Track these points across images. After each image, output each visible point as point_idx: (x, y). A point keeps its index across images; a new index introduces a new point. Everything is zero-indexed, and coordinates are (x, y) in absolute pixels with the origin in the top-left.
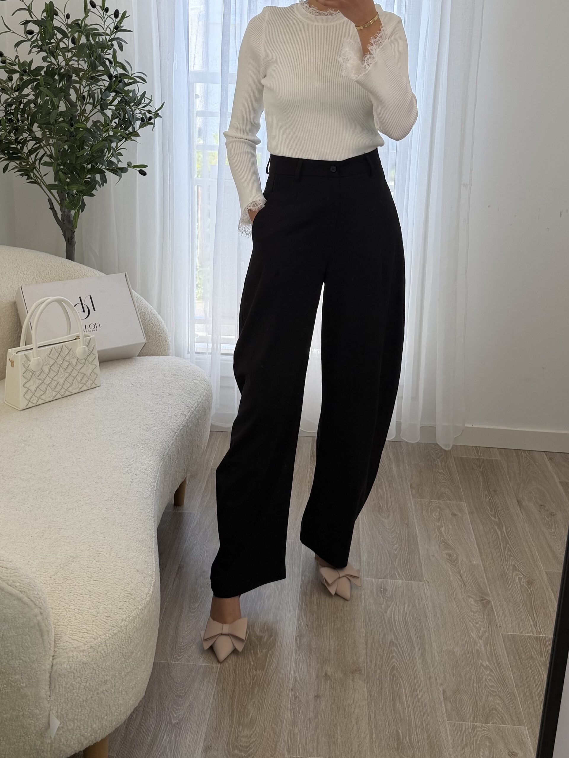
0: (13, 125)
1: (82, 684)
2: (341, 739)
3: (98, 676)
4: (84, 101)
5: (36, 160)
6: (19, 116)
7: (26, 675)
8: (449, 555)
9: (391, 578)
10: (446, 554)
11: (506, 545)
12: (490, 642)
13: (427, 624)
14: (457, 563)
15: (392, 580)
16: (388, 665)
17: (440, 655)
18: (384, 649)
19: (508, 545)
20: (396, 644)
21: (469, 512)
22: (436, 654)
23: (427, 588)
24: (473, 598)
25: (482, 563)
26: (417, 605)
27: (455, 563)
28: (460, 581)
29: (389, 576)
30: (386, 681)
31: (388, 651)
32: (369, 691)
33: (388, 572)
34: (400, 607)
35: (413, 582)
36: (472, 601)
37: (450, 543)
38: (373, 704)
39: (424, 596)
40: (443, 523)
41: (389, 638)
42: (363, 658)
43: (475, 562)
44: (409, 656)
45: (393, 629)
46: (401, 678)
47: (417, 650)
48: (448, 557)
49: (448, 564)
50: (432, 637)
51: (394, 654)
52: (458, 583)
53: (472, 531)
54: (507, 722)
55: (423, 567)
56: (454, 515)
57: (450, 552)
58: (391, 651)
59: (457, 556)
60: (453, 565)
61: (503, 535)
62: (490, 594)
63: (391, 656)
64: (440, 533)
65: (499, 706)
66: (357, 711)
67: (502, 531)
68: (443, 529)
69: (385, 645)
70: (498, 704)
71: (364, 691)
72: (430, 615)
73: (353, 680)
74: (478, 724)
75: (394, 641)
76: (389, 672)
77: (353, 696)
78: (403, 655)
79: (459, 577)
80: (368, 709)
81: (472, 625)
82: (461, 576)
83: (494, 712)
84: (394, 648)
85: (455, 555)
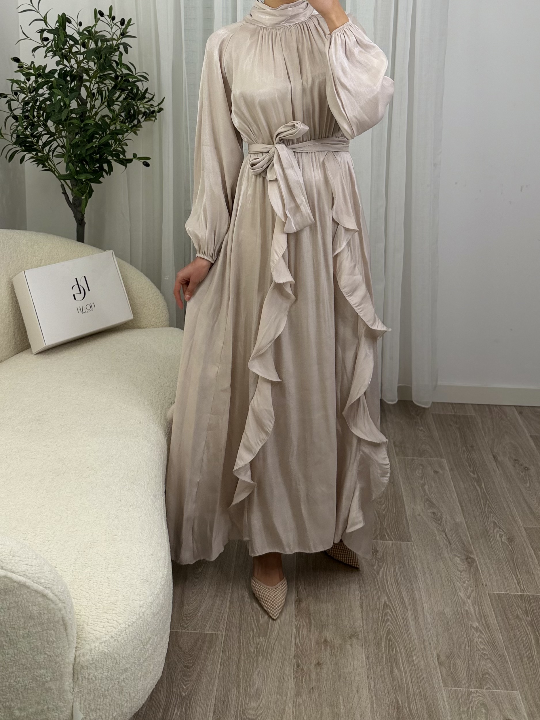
0: (29, 121)
1: (105, 674)
2: (344, 709)
3: (118, 666)
4: (94, 98)
5: (49, 151)
6: (35, 113)
7: (51, 669)
8: (434, 513)
9: (381, 540)
10: (431, 512)
11: (486, 502)
12: (478, 601)
13: (417, 584)
14: (441, 522)
15: (382, 541)
16: (383, 629)
17: (432, 617)
18: (379, 613)
19: (488, 502)
20: (389, 606)
21: (450, 470)
22: (428, 616)
23: (415, 549)
24: (459, 557)
25: (465, 520)
26: (407, 566)
27: (439, 522)
28: (446, 540)
29: (379, 538)
30: (383, 646)
31: (382, 615)
32: (367, 658)
33: (378, 533)
34: (392, 569)
35: (402, 542)
36: (458, 560)
37: (434, 502)
38: (372, 671)
39: (413, 556)
40: (426, 481)
41: (383, 601)
42: (359, 622)
43: (458, 521)
44: (403, 618)
45: (386, 591)
46: (397, 642)
47: (409, 611)
48: (433, 516)
49: (434, 523)
50: (423, 598)
51: (389, 617)
52: (444, 542)
53: (454, 488)
54: (500, 687)
55: (410, 528)
56: (436, 472)
57: (435, 510)
58: (386, 614)
59: (441, 514)
60: (438, 524)
61: (483, 492)
62: (474, 552)
63: (386, 619)
64: (424, 491)
65: (492, 670)
66: (357, 678)
67: (481, 488)
68: (426, 487)
69: (380, 608)
70: (491, 668)
71: (362, 658)
72: (420, 575)
73: (351, 645)
74: (473, 690)
75: (387, 603)
76: (385, 636)
77: (352, 663)
78: (397, 618)
79: (444, 536)
80: (368, 677)
81: (459, 584)
82: (446, 535)
83: (487, 676)
84: (389, 611)
85: (439, 514)
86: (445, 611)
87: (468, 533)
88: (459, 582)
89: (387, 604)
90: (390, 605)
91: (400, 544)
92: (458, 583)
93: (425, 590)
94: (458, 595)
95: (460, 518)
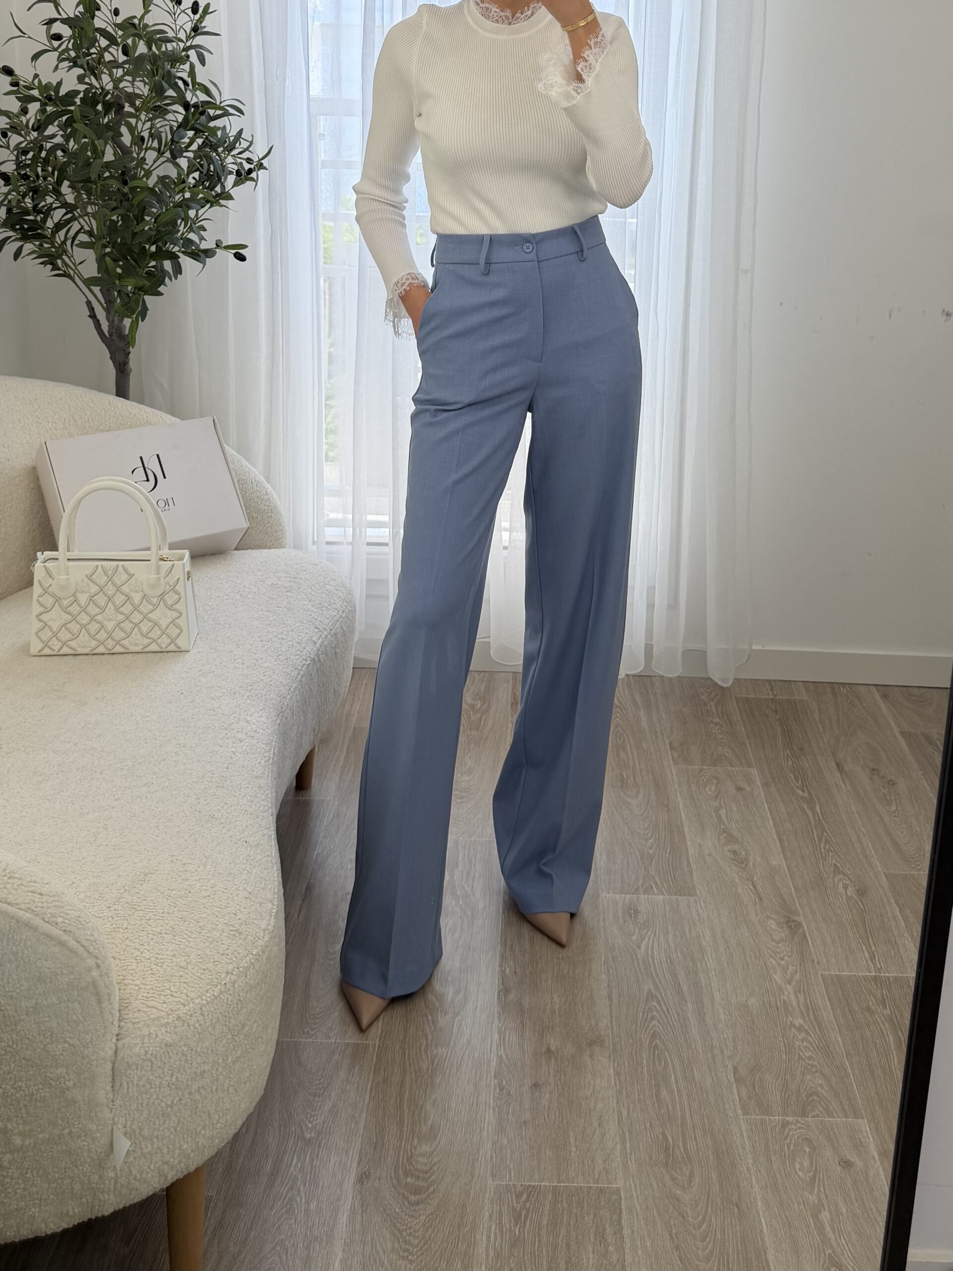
2: (576, 1152)
3: (190, 1065)
4: (144, 145)
5: (66, 239)
7: (74, 1067)
8: (735, 852)
9: (645, 893)
10: (729, 851)
11: (822, 833)
12: (804, 988)
13: (704, 963)
14: (746, 865)
15: (646, 896)
16: (646, 1031)
17: (726, 1012)
18: (638, 1006)
19: (825, 834)
20: (656, 997)
21: (762, 784)
22: (721, 1011)
23: (701, 907)
24: (775, 920)
25: (786, 863)
26: (688, 934)
27: (744, 865)
28: (753, 893)
29: (641, 890)
30: (644, 1056)
31: (644, 1009)
32: (618, 1074)
33: (640, 883)
34: (662, 939)
35: (680, 898)
36: (773, 924)
37: (735, 833)
38: (624, 1093)
39: (697, 918)
40: (722, 803)
41: (646, 988)
42: (605, 1021)
43: (774, 863)
44: (678, 1015)
45: (652, 974)
46: (668, 1050)
47: (689, 1005)
48: (733, 857)
49: (734, 867)
50: (713, 984)
51: (655, 1013)
52: (750, 897)
53: (769, 813)
54: (835, 1114)
55: (694, 874)
56: (739, 789)
57: (736, 847)
58: (650, 1008)
59: (747, 854)
60: (741, 868)
61: (817, 818)
62: (801, 911)
63: (649, 1016)
64: (719, 818)
65: (823, 1088)
66: (600, 1106)
67: (814, 812)
68: (723, 812)
69: (640, 1000)
70: (821, 1086)
71: (609, 1074)
72: (709, 948)
73: (591, 1056)
74: (790, 1119)
75: (653, 991)
76: (648, 1042)
77: (592, 1082)
78: (669, 1013)
79: (751, 887)
80: (617, 1103)
81: (774, 962)
82: (754, 886)
83: (815, 1098)
84: (655, 1004)
85: (743, 853)
86: (749, 1003)
87: (790, 882)
88: (774, 959)
89: (652, 994)
90: (658, 995)
91: (678, 899)
92: (772, 959)
93: (717, 972)
94: (771, 979)
95: (778, 860)
